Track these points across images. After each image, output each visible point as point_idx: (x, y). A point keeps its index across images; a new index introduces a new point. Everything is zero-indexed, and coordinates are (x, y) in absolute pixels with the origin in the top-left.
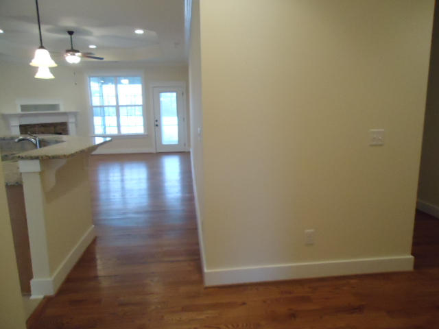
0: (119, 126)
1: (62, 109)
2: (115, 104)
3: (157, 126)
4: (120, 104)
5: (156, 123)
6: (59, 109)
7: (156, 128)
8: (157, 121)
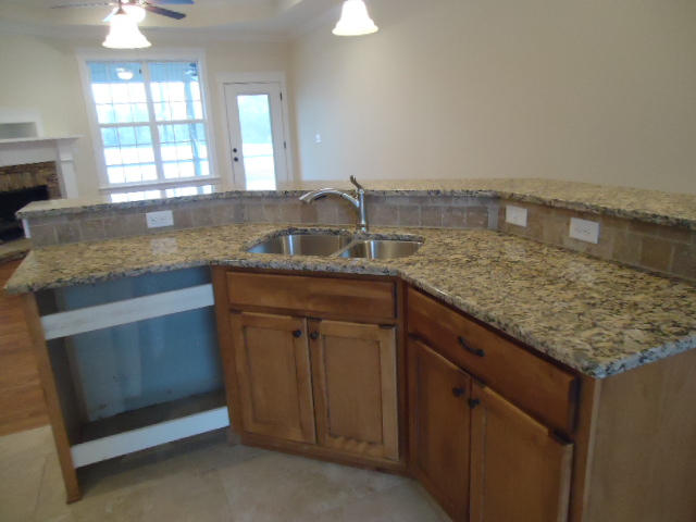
0: (159, 162)
1: (42, 133)
2: (146, 119)
3: (236, 159)
4: (158, 119)
5: (235, 155)
6: (35, 135)
7: (235, 163)
8: (235, 150)
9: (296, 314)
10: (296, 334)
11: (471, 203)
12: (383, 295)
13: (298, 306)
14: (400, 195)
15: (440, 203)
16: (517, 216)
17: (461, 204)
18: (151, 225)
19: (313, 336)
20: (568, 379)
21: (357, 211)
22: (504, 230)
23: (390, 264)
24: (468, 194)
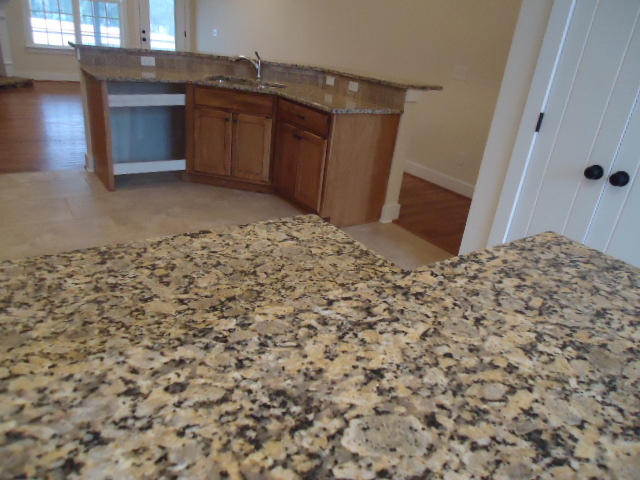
0: (78, 34)
5: (143, 36)
7: (144, 43)
8: (144, 32)
9: (226, 110)
10: (227, 120)
11: (311, 73)
12: (268, 103)
13: (229, 107)
14: (279, 65)
15: (297, 72)
16: (330, 81)
17: (307, 73)
18: (143, 64)
19: (235, 121)
20: (326, 117)
21: (256, 70)
22: (325, 87)
23: (273, 90)
24: (311, 69)
